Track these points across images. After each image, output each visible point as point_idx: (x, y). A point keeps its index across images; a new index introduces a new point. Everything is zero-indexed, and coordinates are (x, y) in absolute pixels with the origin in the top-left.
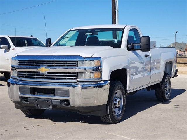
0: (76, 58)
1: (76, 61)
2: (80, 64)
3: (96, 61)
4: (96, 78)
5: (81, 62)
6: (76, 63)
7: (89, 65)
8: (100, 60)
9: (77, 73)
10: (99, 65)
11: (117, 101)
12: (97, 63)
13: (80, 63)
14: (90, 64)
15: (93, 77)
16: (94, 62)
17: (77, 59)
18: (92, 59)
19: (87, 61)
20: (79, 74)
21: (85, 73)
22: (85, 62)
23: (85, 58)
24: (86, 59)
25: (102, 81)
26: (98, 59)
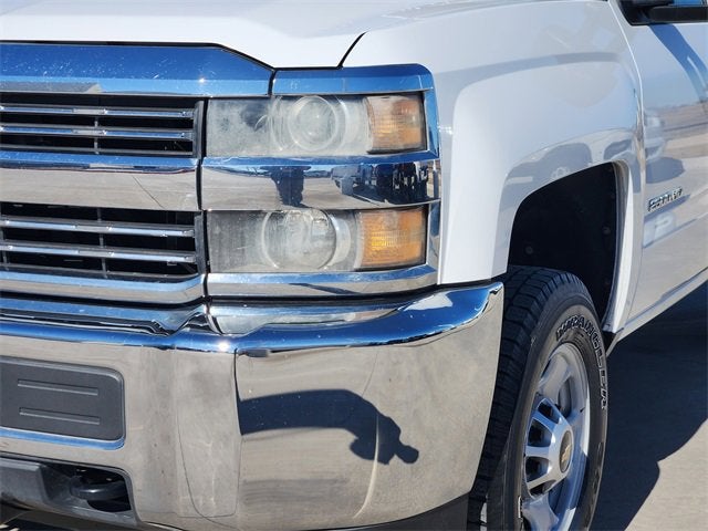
0: (194, 76)
1: (190, 102)
2: (224, 131)
3: (381, 105)
4: (377, 262)
5: (235, 113)
6: (186, 124)
7: (316, 140)
8: (420, 96)
9: (198, 219)
10: (414, 137)
11: (547, 444)
12: (388, 127)
13: (225, 123)
14: (329, 131)
15: (352, 254)
16: (370, 111)
17: (200, 87)
18: (343, 86)
19: (299, 106)
20: (214, 230)
21: (277, 216)
22: (275, 110)
23: (274, 73)
24: (292, 86)
25: (434, 289)
26: (406, 82)
